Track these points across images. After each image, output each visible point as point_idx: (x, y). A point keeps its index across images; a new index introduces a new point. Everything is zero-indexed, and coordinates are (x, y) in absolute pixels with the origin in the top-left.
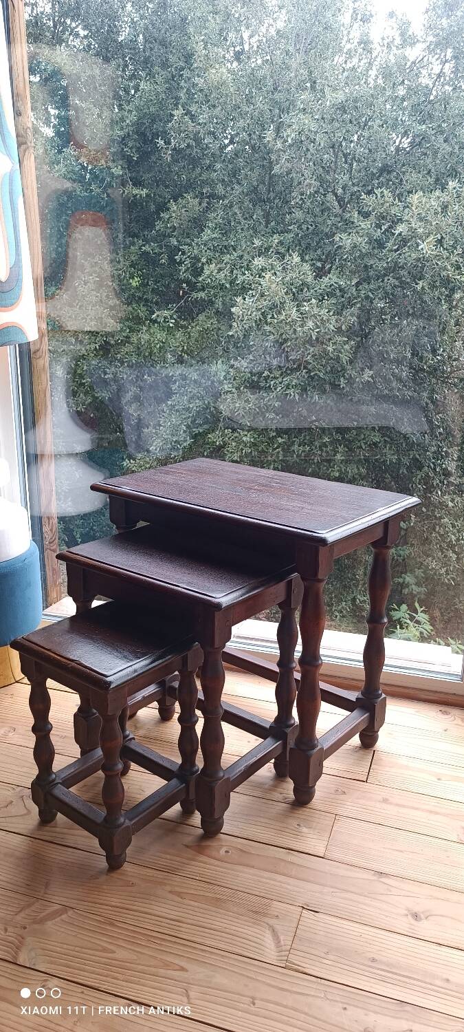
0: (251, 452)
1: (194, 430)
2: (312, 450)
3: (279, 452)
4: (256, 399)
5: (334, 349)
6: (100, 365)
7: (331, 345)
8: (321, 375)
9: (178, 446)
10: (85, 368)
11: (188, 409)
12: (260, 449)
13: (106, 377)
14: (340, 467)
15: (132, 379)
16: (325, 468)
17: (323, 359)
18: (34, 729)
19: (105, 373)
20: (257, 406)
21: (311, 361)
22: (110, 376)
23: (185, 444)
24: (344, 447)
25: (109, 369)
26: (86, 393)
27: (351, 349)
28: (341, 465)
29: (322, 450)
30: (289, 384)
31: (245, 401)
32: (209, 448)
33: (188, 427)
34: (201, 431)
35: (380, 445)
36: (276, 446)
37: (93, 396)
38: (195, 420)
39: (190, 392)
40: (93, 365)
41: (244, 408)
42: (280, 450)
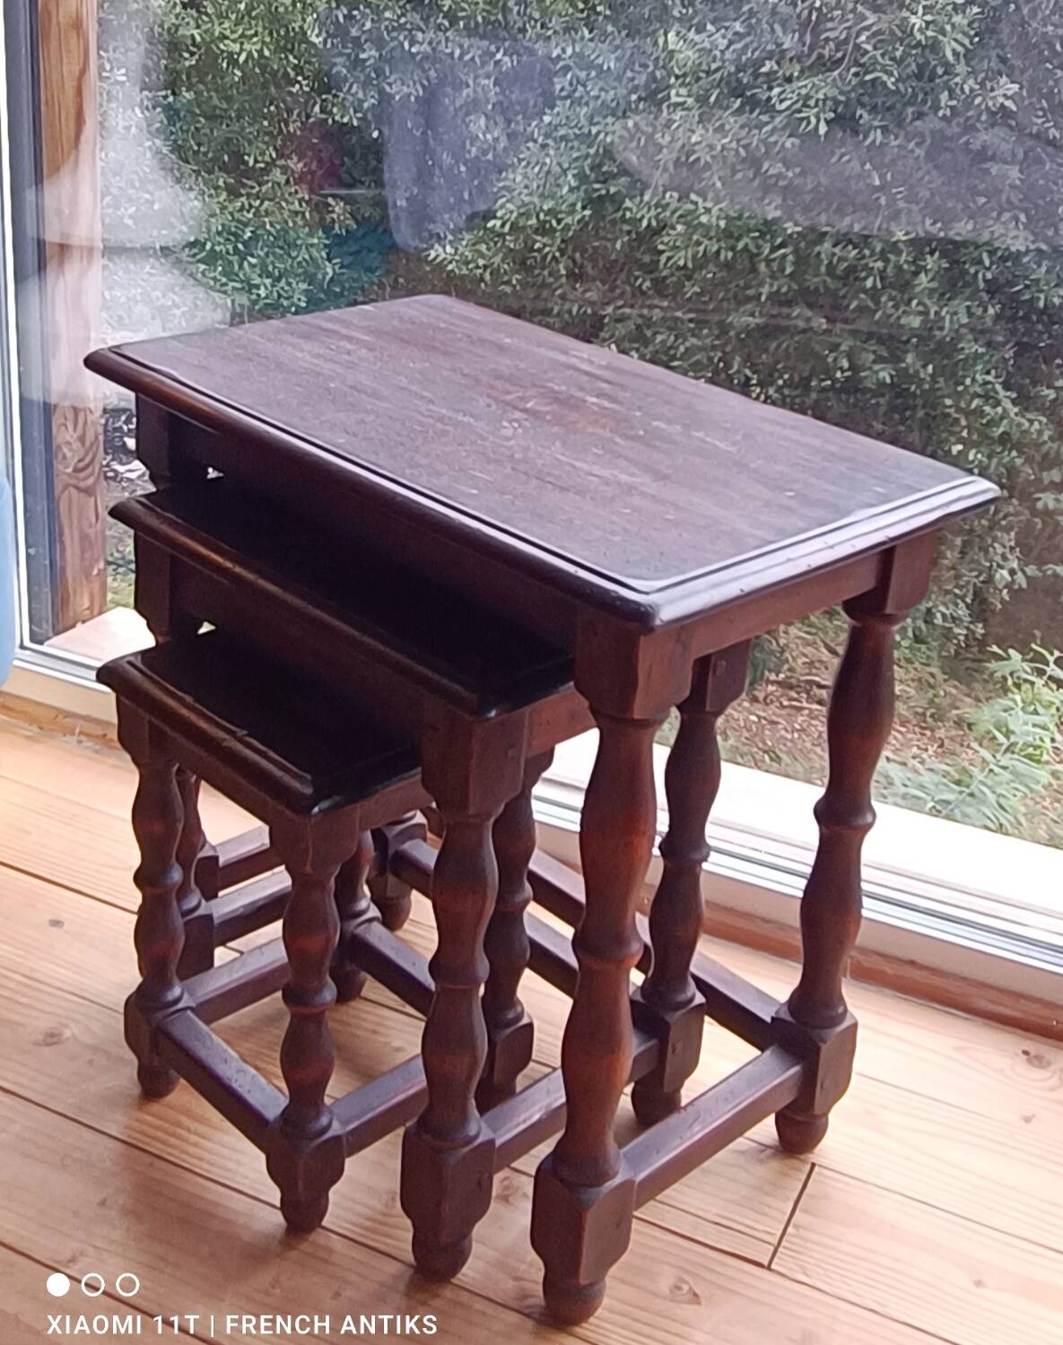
0: (718, 252)
1: (597, 186)
2: (864, 257)
3: (784, 256)
4: (742, 127)
5: (928, 23)
6: (403, 20)
7: (921, 11)
8: (890, 82)
9: (554, 223)
10: (368, 25)
11: (588, 139)
12: (740, 246)
13: (413, 50)
14: (925, 305)
15: (473, 58)
16: (891, 304)
17: (897, 45)
18: (140, 878)
19: (413, 42)
20: (743, 143)
21: (869, 47)
22: (425, 48)
23: (569, 220)
24: (940, 258)
25: (423, 32)
26: (366, 84)
27: (970, 25)
28: (928, 302)
29: (886, 261)
30: (808, 97)
31: (716, 130)
32: (629, 233)
33: (582, 177)
34: (613, 190)
35: (1025, 260)
36: (779, 240)
37: (381, 92)
38: (600, 165)
39: (597, 97)
40: (387, 19)
41: (712, 147)
42: (788, 250)
